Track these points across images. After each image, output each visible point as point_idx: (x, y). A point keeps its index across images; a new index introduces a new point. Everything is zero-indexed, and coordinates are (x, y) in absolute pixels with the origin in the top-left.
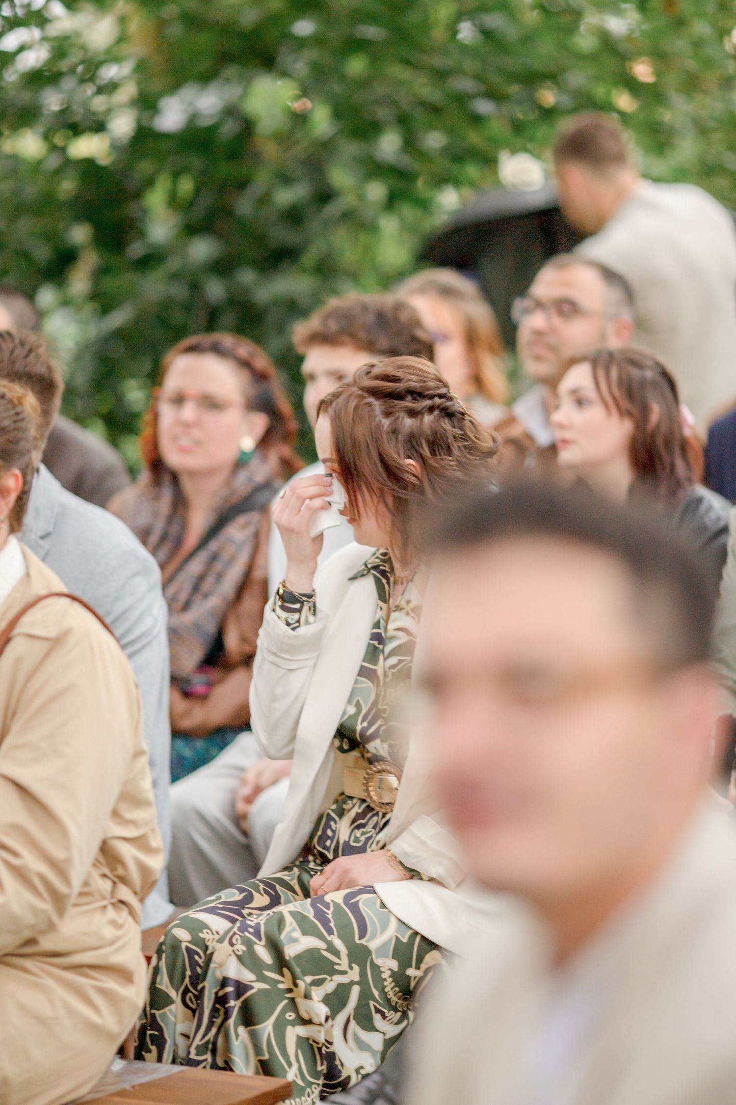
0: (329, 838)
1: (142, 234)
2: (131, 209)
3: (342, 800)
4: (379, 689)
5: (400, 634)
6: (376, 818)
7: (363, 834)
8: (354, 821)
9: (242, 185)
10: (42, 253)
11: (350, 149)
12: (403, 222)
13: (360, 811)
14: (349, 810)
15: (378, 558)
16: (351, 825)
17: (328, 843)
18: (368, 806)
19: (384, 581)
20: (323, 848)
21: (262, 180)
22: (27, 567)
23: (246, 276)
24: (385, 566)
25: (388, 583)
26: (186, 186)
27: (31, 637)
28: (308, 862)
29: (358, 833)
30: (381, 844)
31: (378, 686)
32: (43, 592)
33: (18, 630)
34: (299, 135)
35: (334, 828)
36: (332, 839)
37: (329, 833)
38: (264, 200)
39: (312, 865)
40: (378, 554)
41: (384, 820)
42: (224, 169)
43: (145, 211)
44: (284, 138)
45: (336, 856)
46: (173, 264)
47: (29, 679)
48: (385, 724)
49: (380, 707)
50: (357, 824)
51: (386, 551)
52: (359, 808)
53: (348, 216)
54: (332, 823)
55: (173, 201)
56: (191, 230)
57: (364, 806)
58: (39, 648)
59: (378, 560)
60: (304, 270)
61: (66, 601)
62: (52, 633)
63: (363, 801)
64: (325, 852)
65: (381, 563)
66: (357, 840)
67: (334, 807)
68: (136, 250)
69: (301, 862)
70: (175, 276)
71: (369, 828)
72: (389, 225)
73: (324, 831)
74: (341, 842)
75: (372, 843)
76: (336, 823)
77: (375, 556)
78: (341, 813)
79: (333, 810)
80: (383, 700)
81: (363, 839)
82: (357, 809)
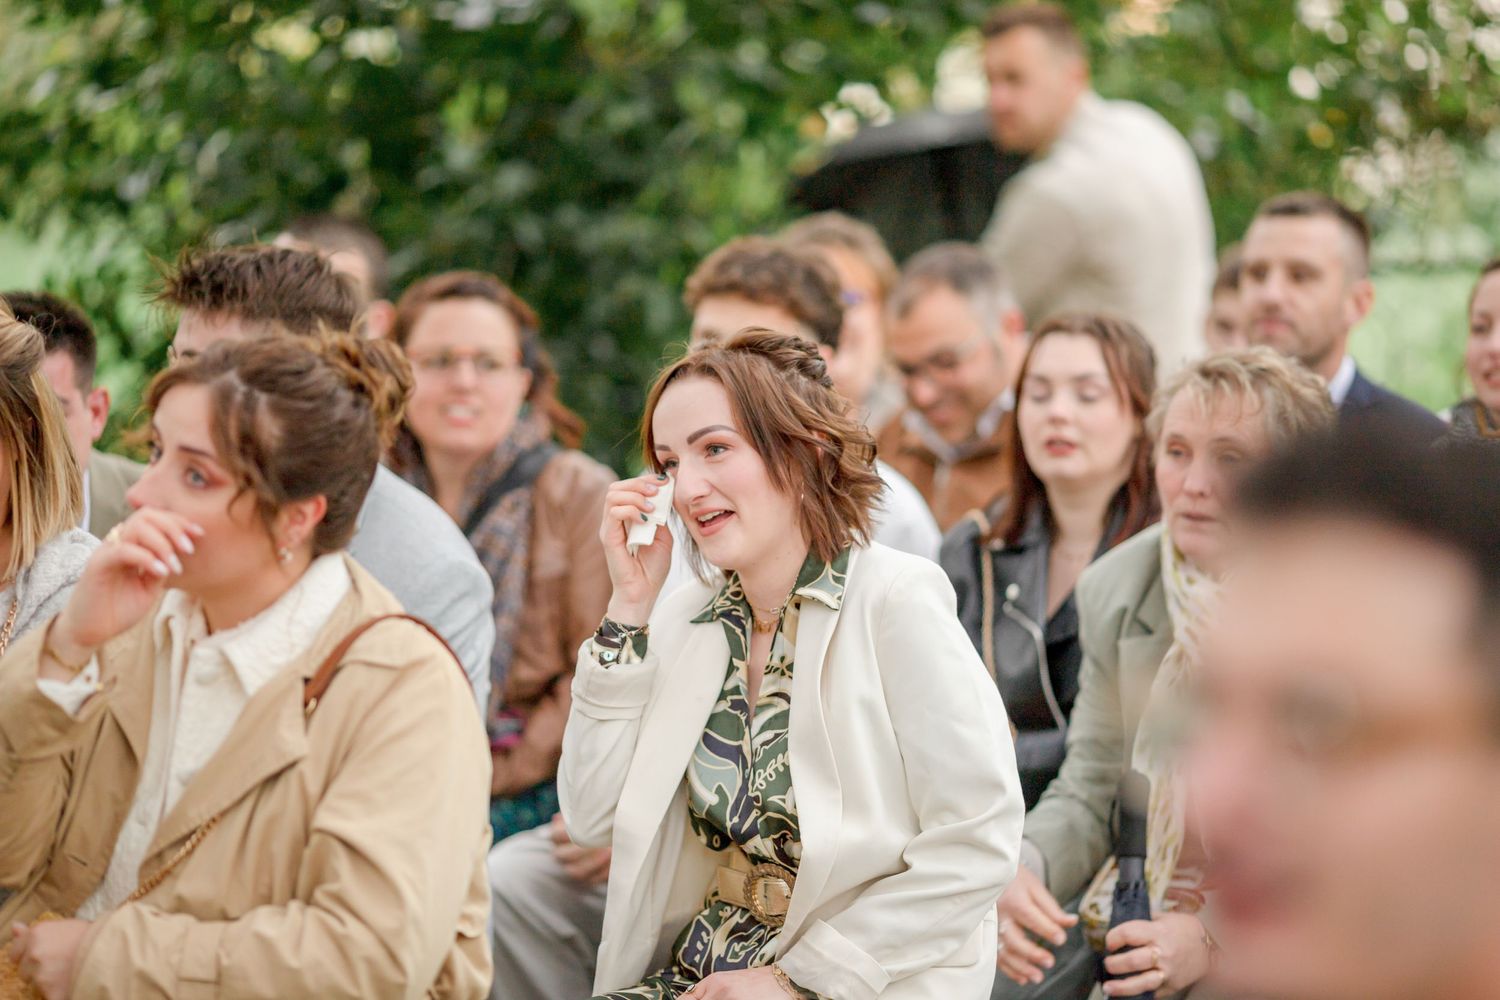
0: (698, 952)
1: (438, 158)
2: (423, 125)
3: (716, 904)
4: (747, 771)
5: (776, 700)
6: (762, 931)
7: (743, 948)
8: (732, 932)
9: (566, 99)
10: (308, 176)
11: (705, 59)
12: (769, 153)
13: (742, 921)
14: (727, 919)
15: (728, 599)
16: (728, 937)
17: (697, 958)
18: (752, 918)
19: (738, 631)
20: (691, 965)
21: (592, 95)
22: (354, 582)
23: (569, 216)
24: (738, 611)
25: (744, 633)
26: (497, 99)
27: (370, 665)
28: (673, 974)
29: (737, 947)
30: (765, 959)
31: (745, 767)
32: (378, 613)
33: (349, 657)
34: (641, 39)
35: (706, 941)
36: (702, 953)
37: (699, 946)
38: (594, 119)
39: (677, 978)
40: (728, 593)
41: (772, 933)
42: (544, 80)
43: (442, 129)
44: (624, 42)
45: (707, 972)
46: (478, 195)
47: (366, 717)
48: (762, 814)
49: (750, 794)
50: (738, 934)
51: (738, 589)
52: (741, 918)
53: (700, 145)
54: (704, 934)
55: (480, 117)
56: (500, 154)
57: (747, 916)
58: (382, 679)
59: (729, 603)
60: (643, 211)
61: (409, 625)
62: (398, 660)
63: (745, 910)
64: (694, 970)
65: (732, 607)
66: (735, 955)
67: (706, 912)
68: (429, 176)
69: (662, 974)
70: (480, 212)
71: (752, 941)
72: (753, 158)
73: (693, 943)
74: (714, 957)
75: (754, 958)
76: (708, 934)
77: (725, 596)
78: (716, 922)
79: (704, 917)
80: (753, 785)
81: (743, 953)
82: (737, 919)
